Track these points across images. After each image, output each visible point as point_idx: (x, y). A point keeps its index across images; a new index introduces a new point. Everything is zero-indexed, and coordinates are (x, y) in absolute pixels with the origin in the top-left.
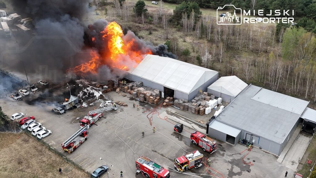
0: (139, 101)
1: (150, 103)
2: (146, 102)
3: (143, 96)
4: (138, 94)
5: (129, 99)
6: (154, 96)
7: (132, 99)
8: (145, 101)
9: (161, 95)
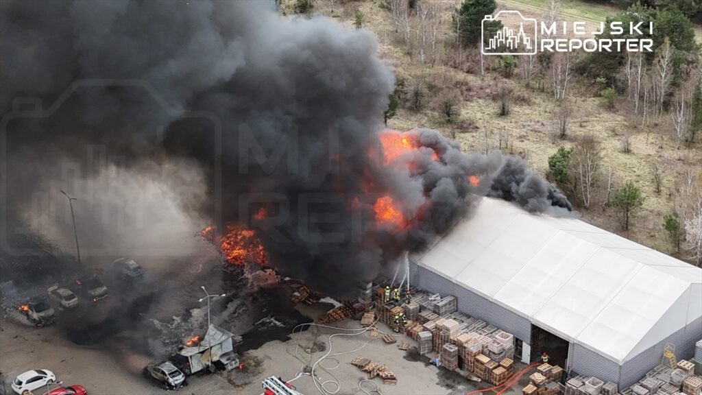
0: (439, 368)
1: (475, 379)
2: (462, 373)
3: (454, 349)
4: (438, 341)
5: (404, 353)
6: (493, 355)
7: (413, 355)
8: (458, 370)
9: (520, 353)
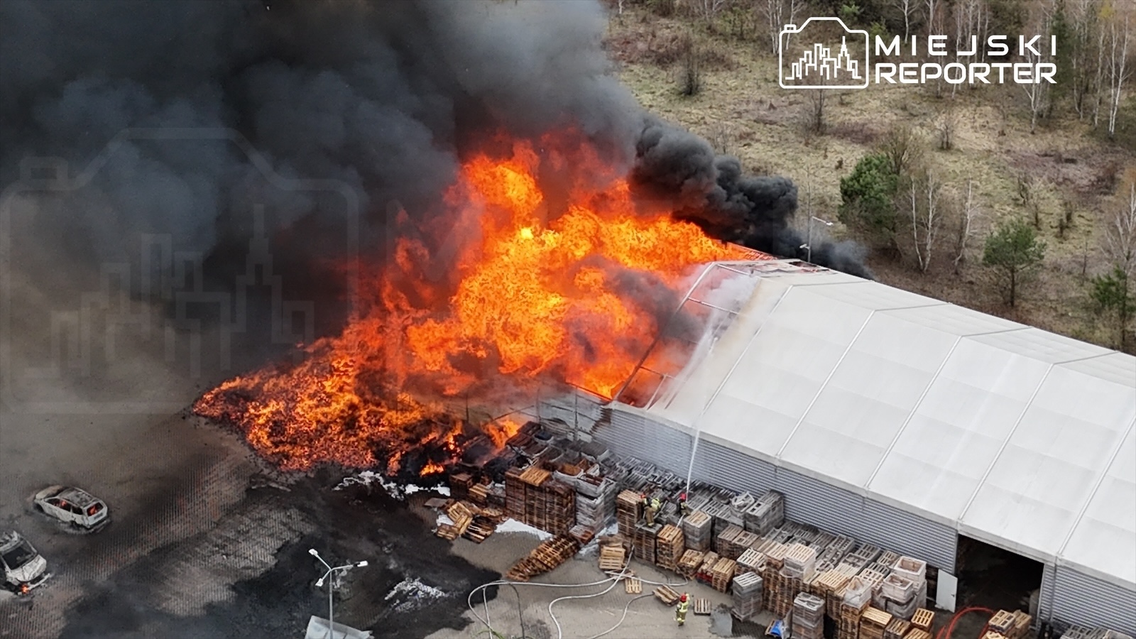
3: (815, 604)
6: (896, 607)
